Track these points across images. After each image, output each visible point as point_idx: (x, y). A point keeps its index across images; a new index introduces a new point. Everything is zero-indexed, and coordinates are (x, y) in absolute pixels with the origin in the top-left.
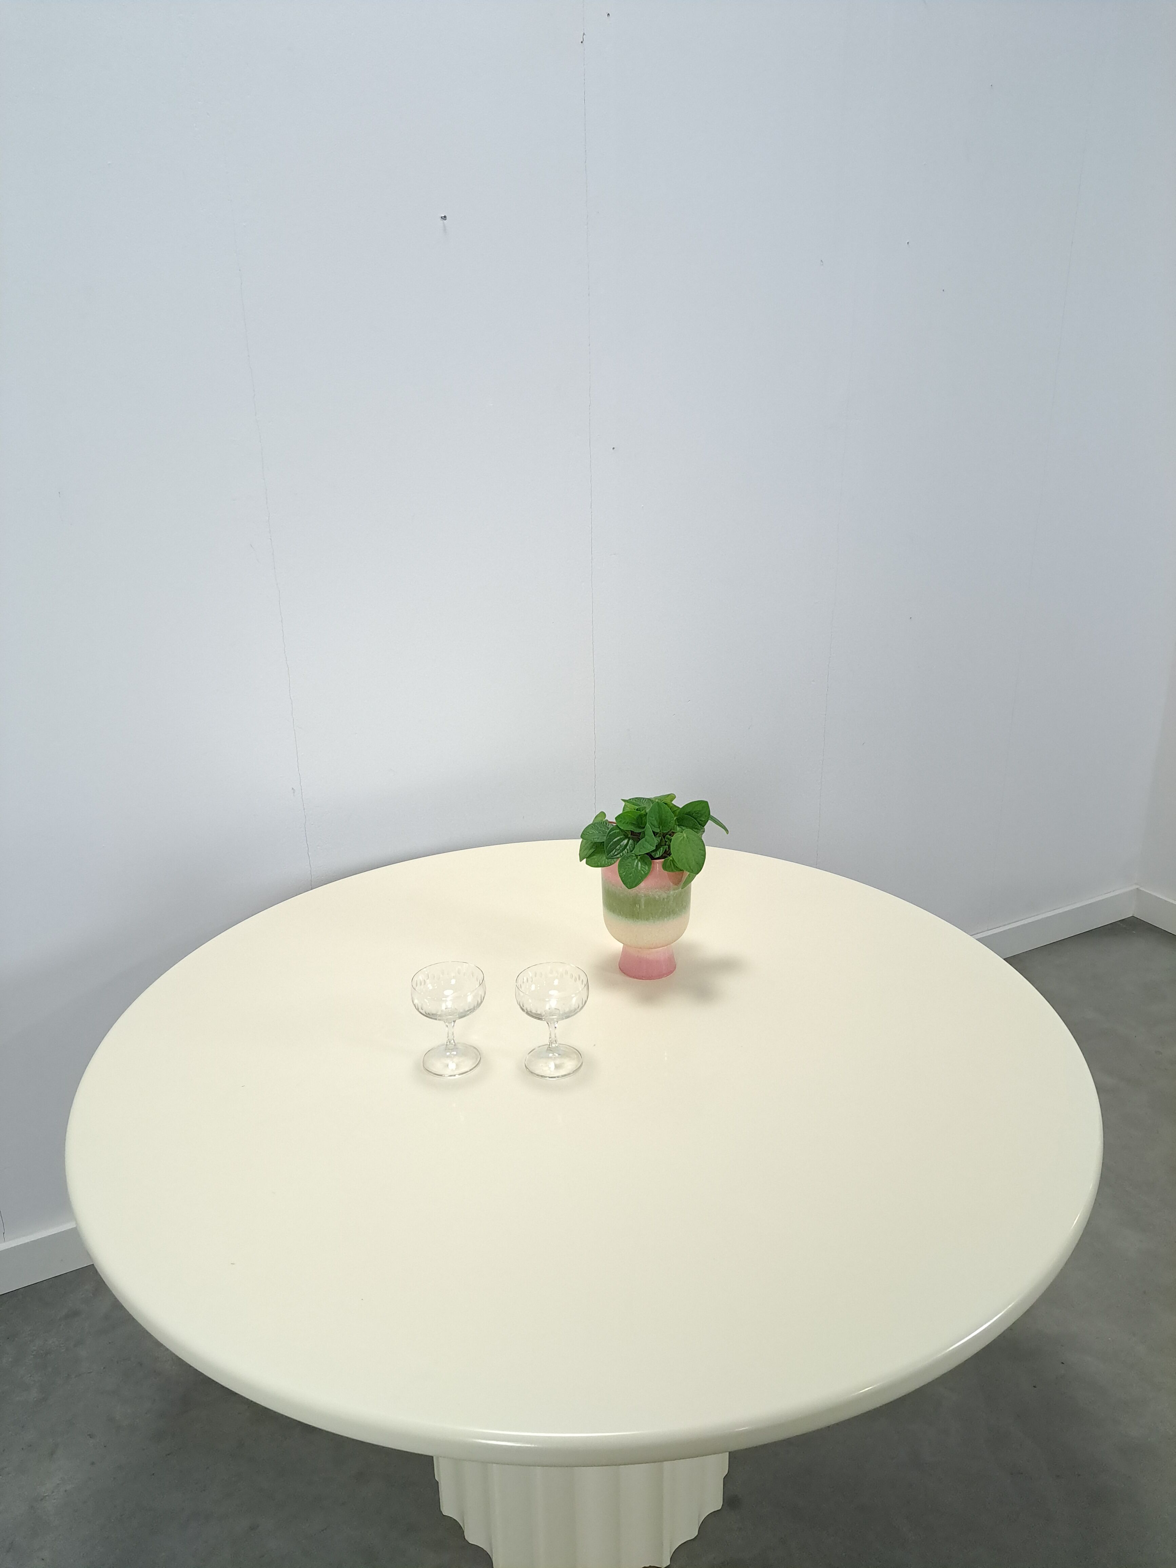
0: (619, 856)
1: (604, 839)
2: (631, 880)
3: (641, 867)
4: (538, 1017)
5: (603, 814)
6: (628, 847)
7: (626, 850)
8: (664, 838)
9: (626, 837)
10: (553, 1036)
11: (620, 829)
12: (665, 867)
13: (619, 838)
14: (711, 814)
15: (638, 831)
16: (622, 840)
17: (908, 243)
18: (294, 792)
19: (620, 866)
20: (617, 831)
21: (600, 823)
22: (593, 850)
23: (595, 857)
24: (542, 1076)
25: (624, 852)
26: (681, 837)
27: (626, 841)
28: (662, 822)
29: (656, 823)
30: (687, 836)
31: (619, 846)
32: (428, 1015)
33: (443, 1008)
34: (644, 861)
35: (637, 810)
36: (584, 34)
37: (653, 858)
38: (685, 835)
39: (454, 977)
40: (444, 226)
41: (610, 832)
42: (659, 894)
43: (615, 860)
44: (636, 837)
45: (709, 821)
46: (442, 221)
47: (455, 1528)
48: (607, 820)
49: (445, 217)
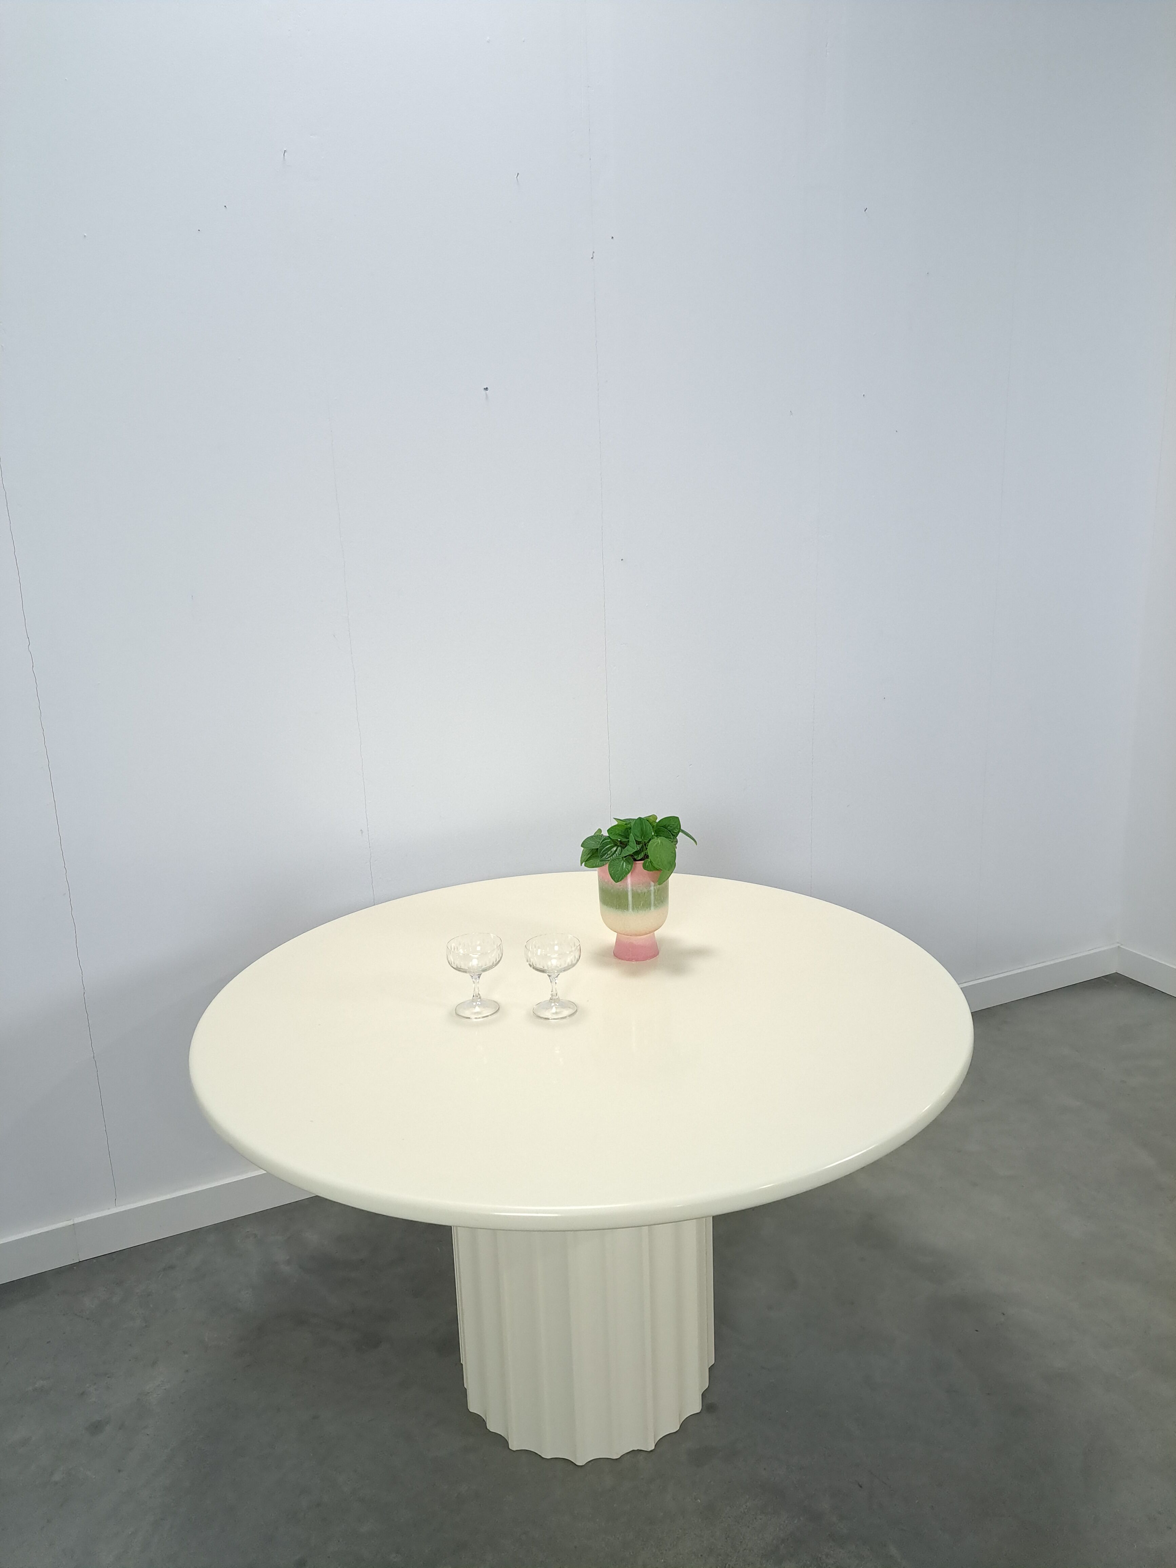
0: (609, 859)
1: (598, 847)
2: (618, 876)
3: (626, 866)
4: (543, 971)
5: (600, 830)
6: (617, 853)
7: (615, 855)
8: (645, 846)
9: (616, 845)
10: (554, 990)
11: (611, 839)
12: (645, 867)
13: (610, 845)
14: (681, 828)
15: (624, 840)
16: (612, 847)
17: (864, 395)
18: (362, 833)
19: (609, 867)
20: (609, 840)
21: (598, 836)
22: (589, 856)
23: (591, 860)
24: (546, 1019)
25: (614, 856)
26: (656, 844)
27: (615, 849)
28: (643, 834)
29: (638, 834)
30: (661, 842)
31: (610, 852)
32: (458, 969)
33: (470, 965)
34: (628, 861)
35: (625, 824)
36: (594, 252)
37: (635, 860)
38: (659, 841)
39: (479, 945)
40: (486, 394)
41: (603, 841)
42: (641, 889)
43: (606, 862)
44: (623, 845)
45: (680, 833)
46: (484, 392)
47: (480, 1422)
48: (602, 835)
49: (487, 388)
